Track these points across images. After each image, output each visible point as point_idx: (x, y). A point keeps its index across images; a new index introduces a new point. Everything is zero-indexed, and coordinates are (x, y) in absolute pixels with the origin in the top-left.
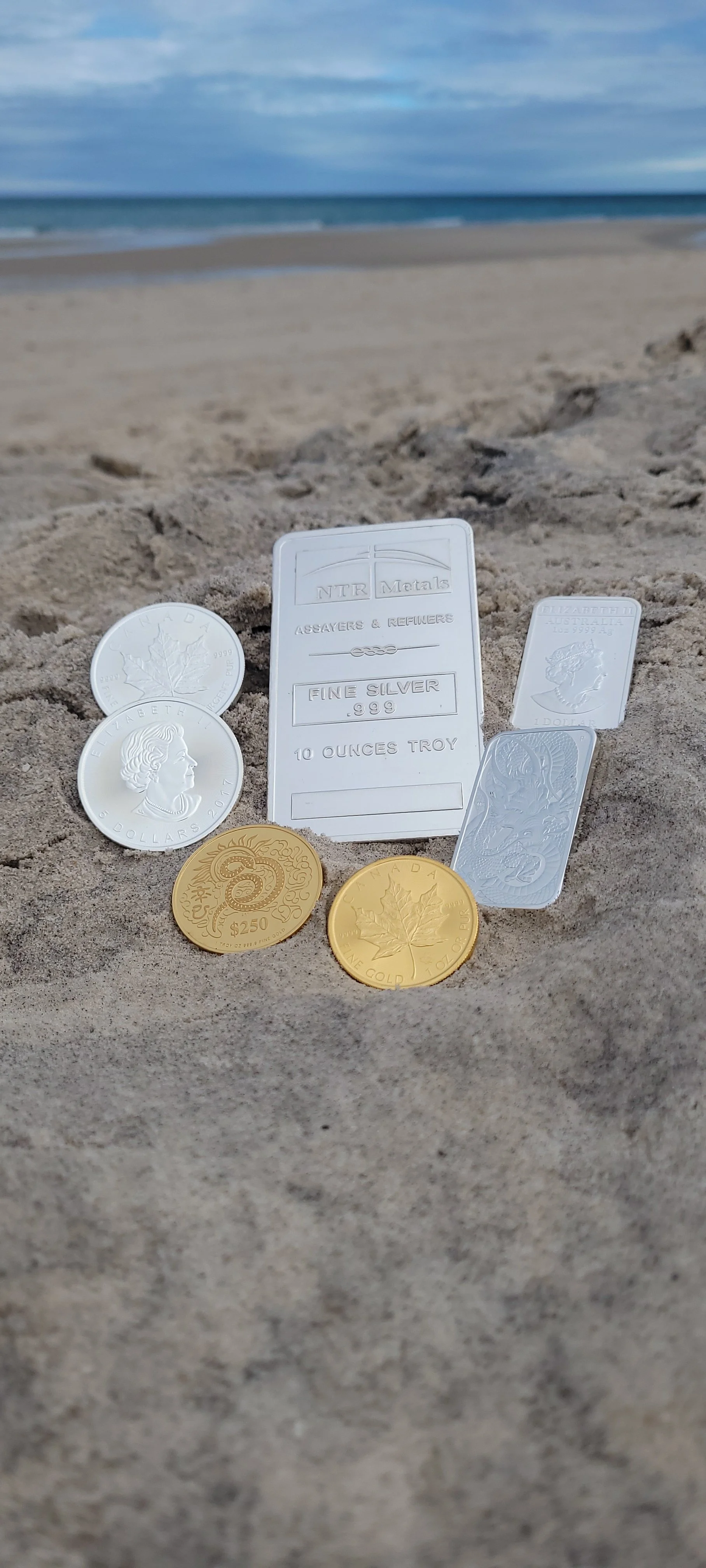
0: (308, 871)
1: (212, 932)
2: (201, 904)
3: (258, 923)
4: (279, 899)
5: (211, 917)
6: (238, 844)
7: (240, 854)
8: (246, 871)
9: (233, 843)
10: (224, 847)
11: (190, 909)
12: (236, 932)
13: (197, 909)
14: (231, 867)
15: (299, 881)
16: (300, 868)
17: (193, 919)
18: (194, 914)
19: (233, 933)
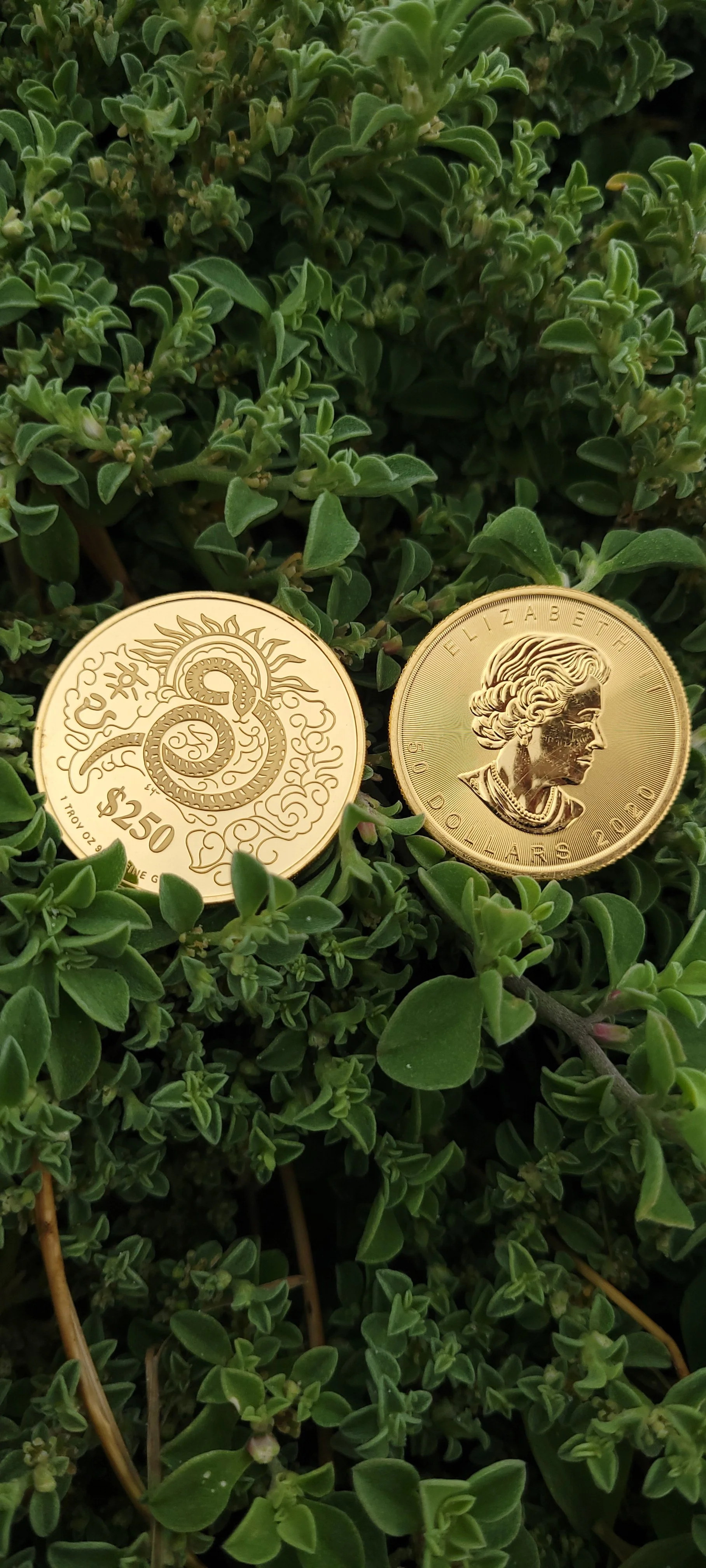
0: (315, 812)
1: (75, 770)
2: (107, 698)
3: (155, 827)
4: (225, 818)
5: (101, 740)
6: (260, 646)
7: (246, 669)
8: (228, 712)
9: (257, 638)
10: (237, 628)
11: (85, 691)
12: (108, 811)
13: (95, 703)
14: (217, 682)
15: (284, 817)
16: (309, 794)
17: (71, 715)
18: (80, 709)
19: (103, 808)
